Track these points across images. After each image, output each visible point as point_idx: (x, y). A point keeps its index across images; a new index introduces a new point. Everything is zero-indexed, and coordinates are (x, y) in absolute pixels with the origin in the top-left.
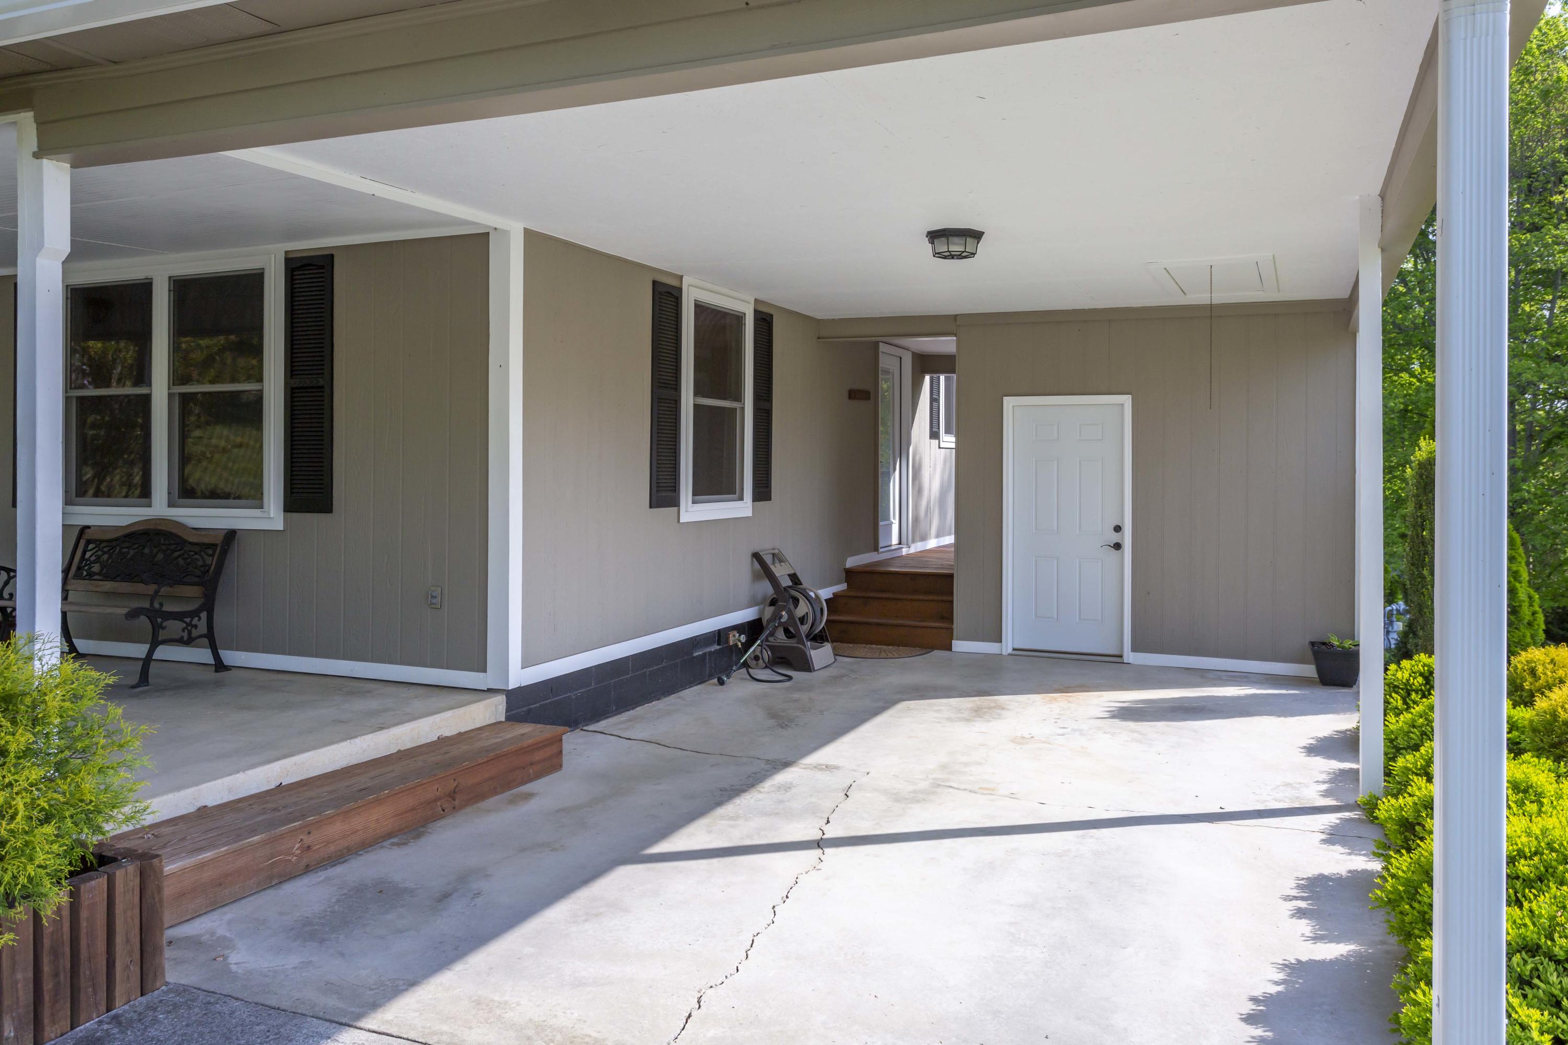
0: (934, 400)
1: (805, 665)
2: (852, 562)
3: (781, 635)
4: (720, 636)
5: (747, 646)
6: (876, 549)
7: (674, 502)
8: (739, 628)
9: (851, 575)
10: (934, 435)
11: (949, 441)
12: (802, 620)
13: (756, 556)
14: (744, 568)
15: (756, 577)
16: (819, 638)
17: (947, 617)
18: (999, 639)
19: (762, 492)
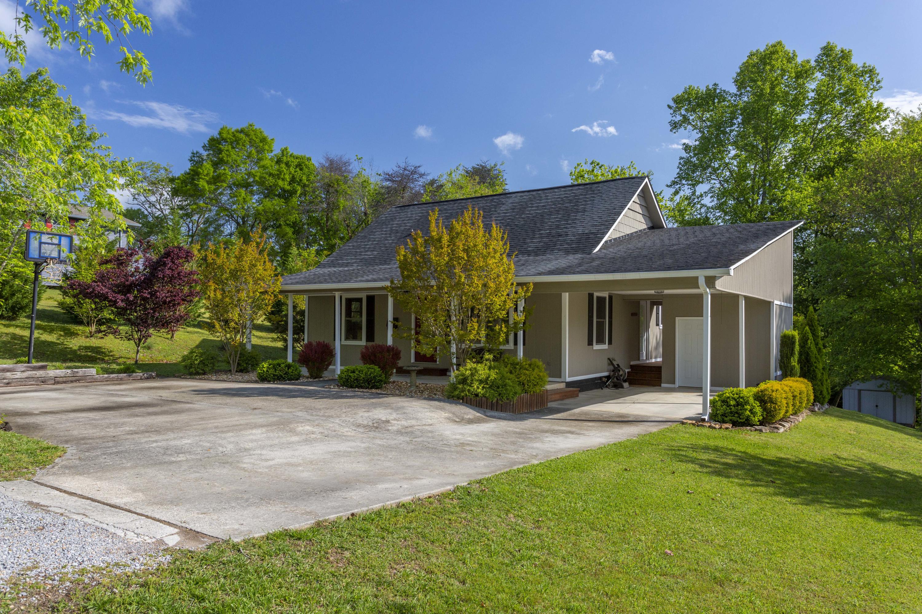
0: (657, 313)
1: (622, 387)
2: (632, 363)
3: (615, 379)
4: (601, 378)
5: (607, 381)
6: (639, 360)
7: (592, 345)
8: (605, 377)
9: (632, 367)
10: (657, 325)
11: (661, 326)
12: (621, 375)
13: (609, 359)
14: (606, 362)
15: (609, 365)
16: (625, 381)
17: (660, 378)
18: (674, 383)
19: (610, 343)
